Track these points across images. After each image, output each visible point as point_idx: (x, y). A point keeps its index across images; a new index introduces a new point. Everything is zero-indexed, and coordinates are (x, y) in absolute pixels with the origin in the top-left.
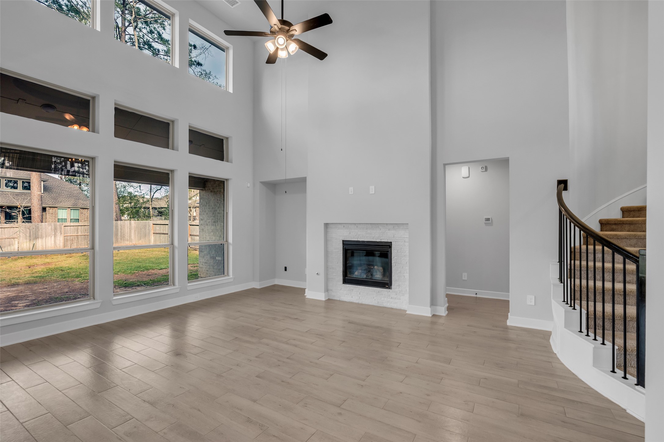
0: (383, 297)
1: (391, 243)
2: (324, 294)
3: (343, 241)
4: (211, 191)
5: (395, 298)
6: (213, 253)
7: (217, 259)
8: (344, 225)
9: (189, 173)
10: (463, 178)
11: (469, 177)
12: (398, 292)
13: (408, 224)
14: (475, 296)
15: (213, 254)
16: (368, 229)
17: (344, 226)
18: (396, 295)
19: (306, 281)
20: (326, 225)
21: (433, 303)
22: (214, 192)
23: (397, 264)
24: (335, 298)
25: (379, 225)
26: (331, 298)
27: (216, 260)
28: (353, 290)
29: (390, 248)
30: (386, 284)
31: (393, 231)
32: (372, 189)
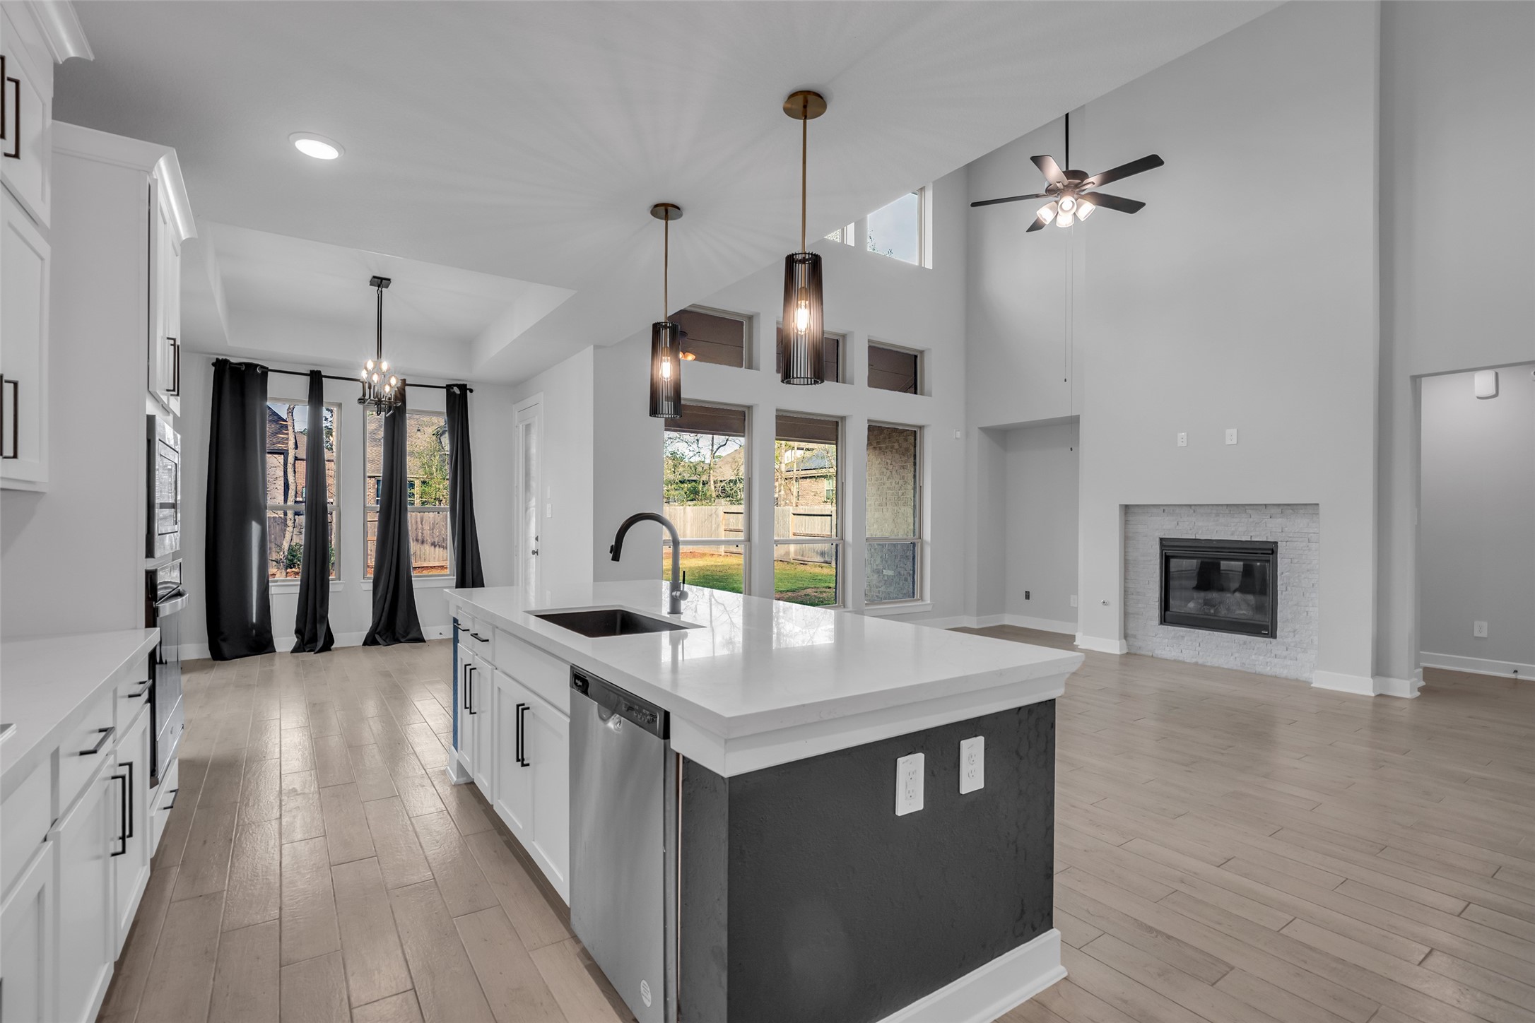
0: (1256, 654)
1: (1276, 543)
2: (1118, 642)
3: (1161, 540)
4: (875, 448)
5: (1285, 657)
6: (877, 563)
7: (884, 573)
8: (1164, 508)
9: (869, 421)
10: (1478, 398)
11: (1496, 395)
12: (1293, 645)
13: (1318, 504)
14: (1513, 676)
15: (877, 565)
16: (1221, 515)
17: (1164, 510)
18: (1287, 650)
19: (1077, 622)
20: (1127, 509)
21: (1381, 668)
22: (880, 448)
23: (1289, 588)
24: (1143, 652)
25: (1247, 507)
26: (1132, 651)
27: (884, 576)
28: (1183, 637)
29: (1272, 554)
30: (1263, 626)
31: (1280, 519)
32: (1231, 436)
